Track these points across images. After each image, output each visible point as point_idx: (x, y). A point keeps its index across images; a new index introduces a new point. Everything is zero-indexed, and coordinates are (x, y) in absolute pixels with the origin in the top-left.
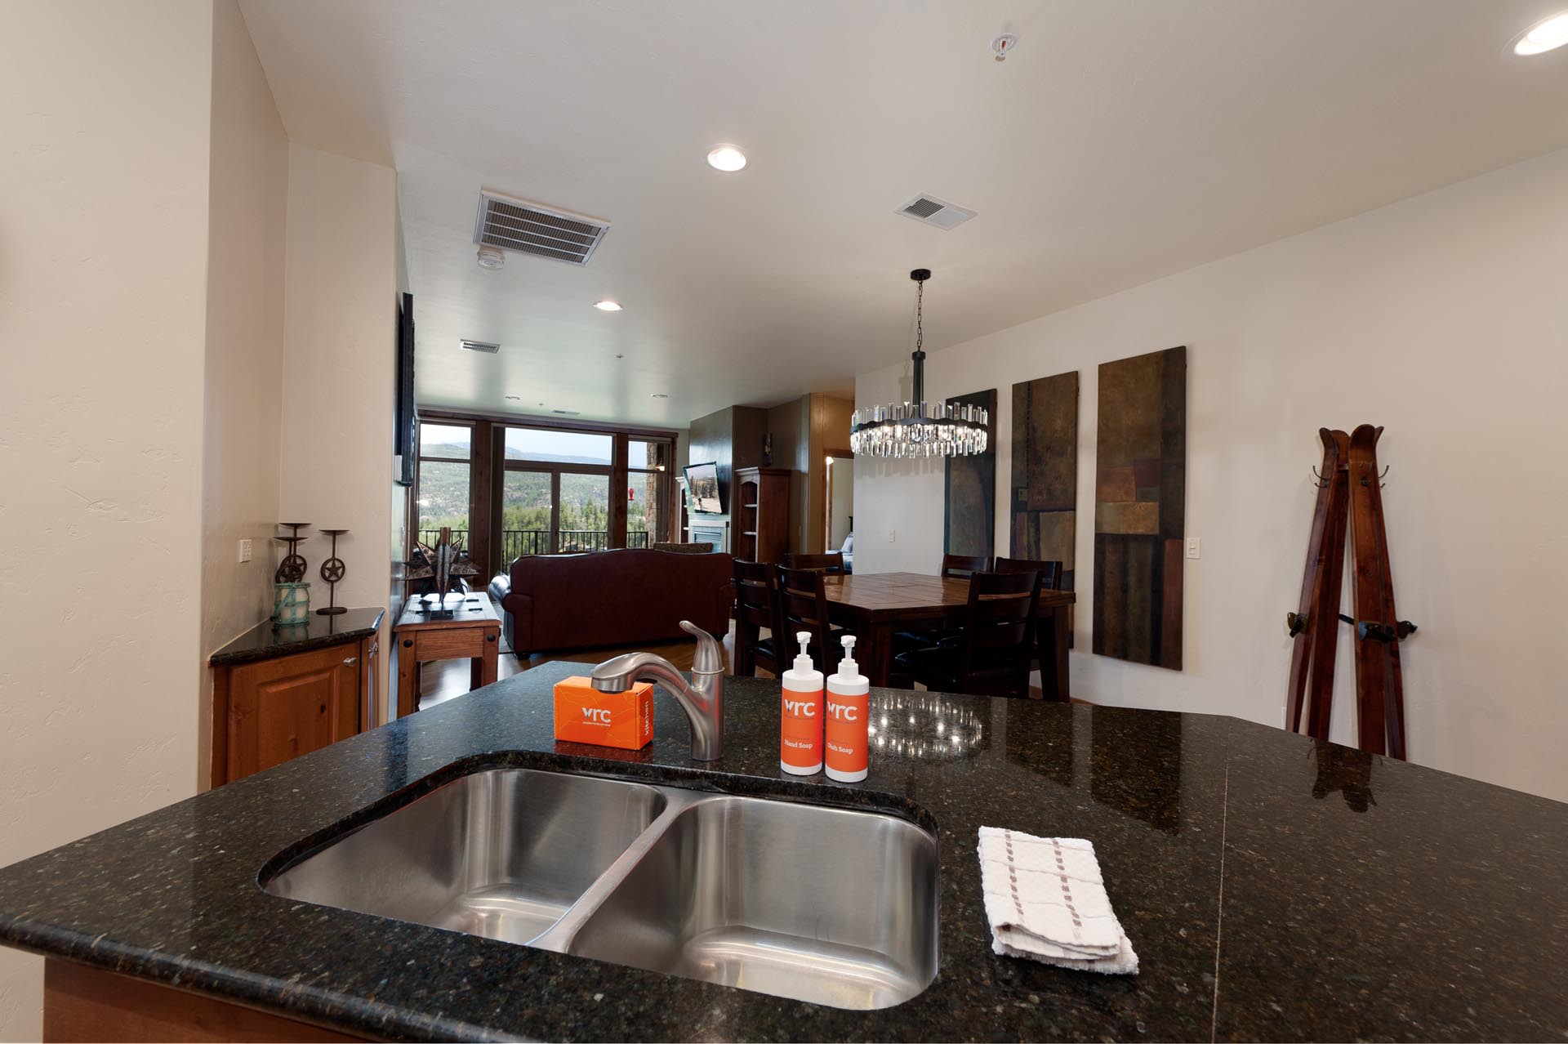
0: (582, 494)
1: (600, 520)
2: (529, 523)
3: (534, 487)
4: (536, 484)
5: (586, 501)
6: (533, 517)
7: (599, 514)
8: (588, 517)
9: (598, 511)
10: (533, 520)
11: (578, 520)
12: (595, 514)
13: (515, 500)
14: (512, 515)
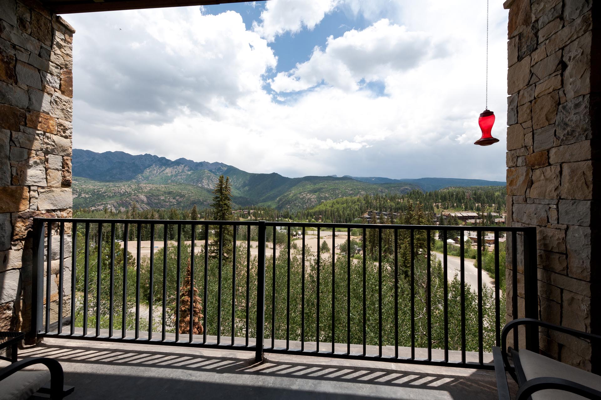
0: (374, 191)
1: (381, 201)
2: (355, 202)
3: (357, 189)
4: (357, 188)
5: (376, 194)
6: (356, 200)
7: (381, 199)
8: (376, 200)
9: (381, 198)
10: (356, 201)
11: (373, 201)
12: (379, 199)
13: (350, 194)
14: (349, 200)
